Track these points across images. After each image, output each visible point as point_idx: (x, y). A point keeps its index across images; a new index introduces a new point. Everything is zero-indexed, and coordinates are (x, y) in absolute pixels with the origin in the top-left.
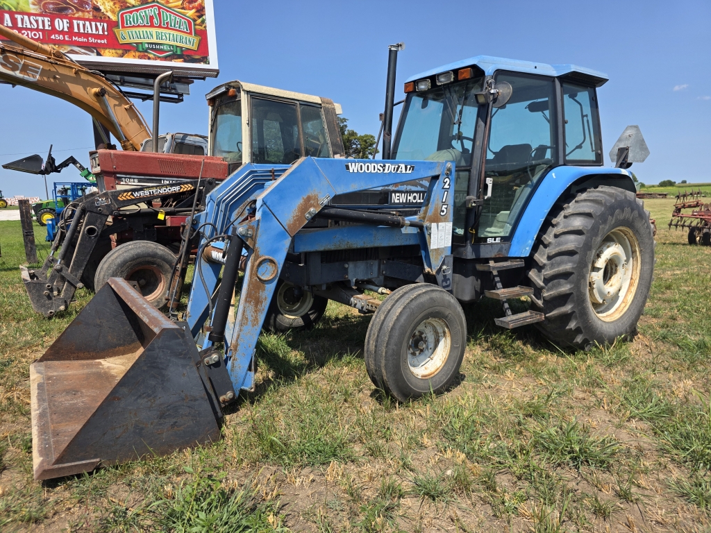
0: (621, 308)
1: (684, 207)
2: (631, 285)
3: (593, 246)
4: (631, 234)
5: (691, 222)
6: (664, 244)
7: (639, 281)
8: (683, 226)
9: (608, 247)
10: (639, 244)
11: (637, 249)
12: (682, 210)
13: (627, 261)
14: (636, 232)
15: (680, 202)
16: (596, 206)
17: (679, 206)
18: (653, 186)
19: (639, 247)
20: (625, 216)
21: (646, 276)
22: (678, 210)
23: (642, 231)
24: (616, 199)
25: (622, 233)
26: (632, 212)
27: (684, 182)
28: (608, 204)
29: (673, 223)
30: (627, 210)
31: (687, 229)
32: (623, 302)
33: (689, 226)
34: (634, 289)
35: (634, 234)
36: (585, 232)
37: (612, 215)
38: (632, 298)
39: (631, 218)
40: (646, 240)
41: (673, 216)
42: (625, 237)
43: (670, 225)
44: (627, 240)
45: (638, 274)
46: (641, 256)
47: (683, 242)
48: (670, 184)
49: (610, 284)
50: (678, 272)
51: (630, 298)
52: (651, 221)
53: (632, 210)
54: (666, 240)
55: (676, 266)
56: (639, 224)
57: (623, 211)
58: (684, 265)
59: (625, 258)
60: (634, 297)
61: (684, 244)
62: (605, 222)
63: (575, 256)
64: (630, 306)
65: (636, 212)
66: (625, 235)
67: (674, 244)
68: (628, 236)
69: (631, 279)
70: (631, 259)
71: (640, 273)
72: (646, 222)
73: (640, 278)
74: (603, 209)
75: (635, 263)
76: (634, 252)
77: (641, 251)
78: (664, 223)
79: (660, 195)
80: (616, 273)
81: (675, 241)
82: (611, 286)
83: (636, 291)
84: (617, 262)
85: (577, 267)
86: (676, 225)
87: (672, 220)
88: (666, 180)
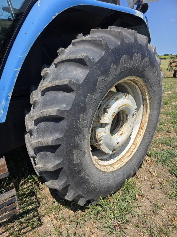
0: (131, 150)
1: (173, 62)
2: (141, 128)
3: (87, 107)
4: (142, 83)
5: (175, 69)
6: (165, 77)
7: (148, 124)
8: (172, 70)
9: (117, 99)
10: (149, 93)
11: (147, 97)
12: (172, 63)
13: (137, 109)
14: (147, 81)
15: (172, 60)
16: (96, 49)
17: (171, 62)
18: (162, 56)
19: (149, 95)
20: (134, 64)
21: (154, 120)
22: (171, 63)
23: (153, 79)
24: (123, 41)
25: (133, 83)
26: (142, 59)
27: (171, 54)
28: (112, 47)
29: (169, 69)
30: (137, 56)
31: (173, 72)
32: (133, 144)
33: (174, 70)
34: (143, 132)
35: (145, 83)
36: (74, 88)
37: (117, 62)
38: (141, 140)
39: (141, 66)
40: (156, 88)
41: (169, 66)
42: (137, 87)
43: (167, 70)
44: (138, 89)
45: (147, 119)
46: (151, 103)
47: (171, 77)
48: (167, 55)
49: (120, 133)
50: (170, 92)
51: (139, 140)
52: (160, 68)
53: (143, 57)
54: (165, 76)
55: (169, 89)
56: (149, 73)
57: (131, 58)
58: (172, 88)
59: (136, 107)
60: (143, 139)
61: (172, 78)
62: (106, 72)
63: (61, 122)
64: (138, 148)
65: (147, 59)
66: (136, 84)
67: (168, 77)
68: (139, 85)
69: (141, 123)
70: (142, 106)
71: (149, 118)
72: (157, 70)
73: (148, 122)
74: (103, 53)
75: (145, 109)
76: (144, 100)
77: (150, 99)
78: (165, 69)
79: (164, 59)
80: (126, 121)
81: (168, 76)
82: (121, 134)
83: (145, 133)
84: (127, 112)
85: (64, 136)
86: (170, 70)
87: (168, 68)
88: (166, 54)
